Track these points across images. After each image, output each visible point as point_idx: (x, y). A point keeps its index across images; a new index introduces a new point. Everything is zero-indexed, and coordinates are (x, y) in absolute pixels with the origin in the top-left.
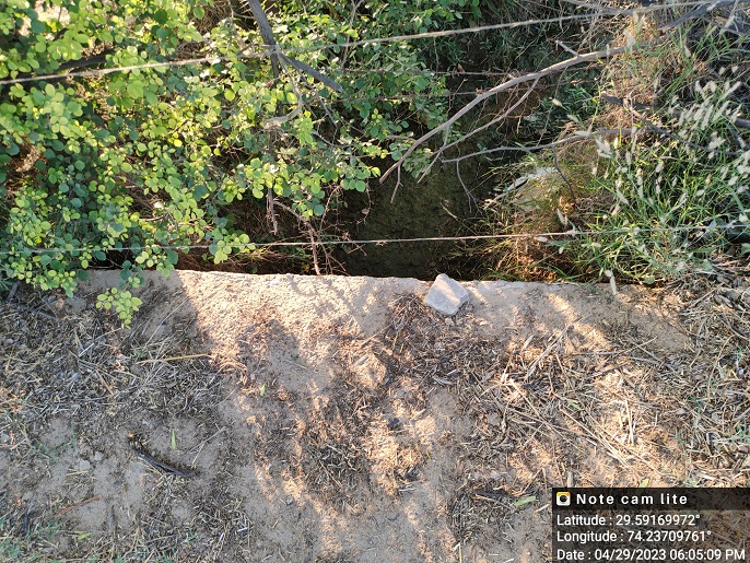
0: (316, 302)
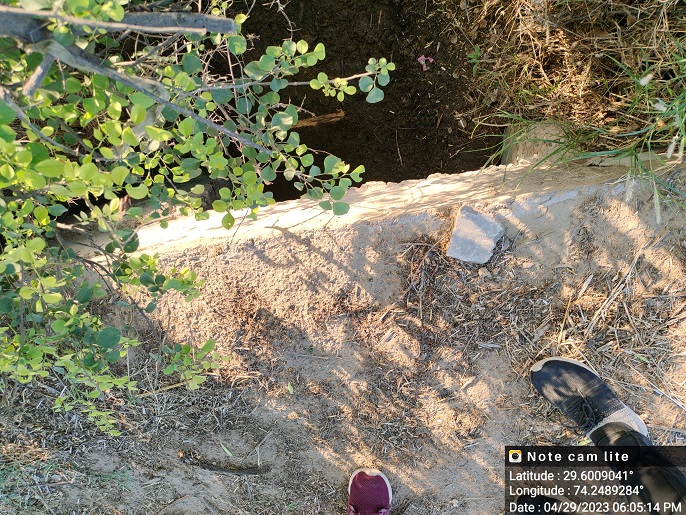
0: (300, 273)
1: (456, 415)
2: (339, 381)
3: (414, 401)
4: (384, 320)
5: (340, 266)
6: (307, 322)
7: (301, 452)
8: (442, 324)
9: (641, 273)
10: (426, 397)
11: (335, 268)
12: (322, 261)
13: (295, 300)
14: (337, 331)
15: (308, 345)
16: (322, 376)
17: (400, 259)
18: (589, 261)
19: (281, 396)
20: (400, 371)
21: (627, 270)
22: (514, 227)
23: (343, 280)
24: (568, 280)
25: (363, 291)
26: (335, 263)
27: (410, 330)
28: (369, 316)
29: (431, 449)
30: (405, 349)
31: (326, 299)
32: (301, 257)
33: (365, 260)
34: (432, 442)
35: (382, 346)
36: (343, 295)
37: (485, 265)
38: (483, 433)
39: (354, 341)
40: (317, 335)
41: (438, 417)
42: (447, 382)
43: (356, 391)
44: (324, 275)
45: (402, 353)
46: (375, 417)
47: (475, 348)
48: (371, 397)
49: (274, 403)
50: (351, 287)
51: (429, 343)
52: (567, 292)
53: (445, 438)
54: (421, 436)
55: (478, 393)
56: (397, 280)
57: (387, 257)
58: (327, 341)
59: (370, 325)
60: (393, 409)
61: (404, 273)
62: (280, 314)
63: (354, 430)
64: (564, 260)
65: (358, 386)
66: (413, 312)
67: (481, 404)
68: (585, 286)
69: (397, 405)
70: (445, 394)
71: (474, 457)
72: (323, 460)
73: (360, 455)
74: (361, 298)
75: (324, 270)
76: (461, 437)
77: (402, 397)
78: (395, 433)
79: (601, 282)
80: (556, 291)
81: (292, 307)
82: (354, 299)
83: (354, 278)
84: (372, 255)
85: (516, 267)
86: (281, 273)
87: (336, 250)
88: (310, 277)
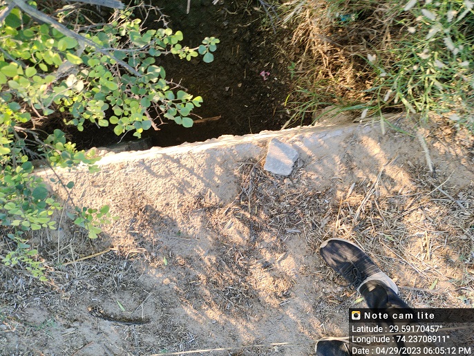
1: (274, 281)
2: (198, 256)
3: (247, 270)
4: (226, 213)
5: (199, 178)
6: (176, 214)
7: (172, 310)
8: (263, 216)
9: (384, 182)
10: (254, 268)
11: (195, 178)
12: (187, 173)
13: (170, 199)
14: (196, 221)
15: (177, 230)
16: (187, 253)
17: (236, 172)
18: (352, 174)
19: (159, 267)
20: (237, 248)
21: (375, 179)
22: (305, 152)
23: (200, 186)
24: (340, 187)
25: (213, 194)
26: (195, 175)
27: (243, 220)
28: (217, 211)
29: (259, 307)
30: (240, 233)
31: (189, 199)
32: (174, 171)
33: (214, 173)
34: (259, 301)
35: (225, 231)
36: (200, 197)
37: (289, 176)
38: (292, 294)
39: (208, 227)
40: (183, 223)
41: (262, 282)
42: (268, 257)
43: (209, 264)
44: (188, 183)
45: (238, 236)
46: (221, 282)
47: (285, 232)
48: (219, 267)
49: (154, 271)
50: (205, 191)
51: (255, 229)
52: (339, 194)
53: (268, 298)
54: (251, 296)
55: (287, 265)
56: (235, 187)
57: (228, 172)
58: (190, 228)
59: (218, 217)
60: (233, 277)
61: (239, 182)
62: (159, 208)
63: (207, 292)
64: (337, 174)
65: (209, 259)
66: (245, 208)
67: (290, 273)
68: (350, 190)
69: (235, 273)
70: (267, 266)
71: (288, 312)
72: (186, 315)
73: (211, 311)
74: (212, 199)
75: (188, 179)
76: (277, 297)
77: (239, 268)
78: (235, 295)
79: (360, 188)
80: (333, 194)
81: (167, 204)
82: (207, 200)
83: (207, 185)
84: (218, 170)
85: (307, 178)
86: (161, 181)
87: (196, 166)
88: (180, 184)
